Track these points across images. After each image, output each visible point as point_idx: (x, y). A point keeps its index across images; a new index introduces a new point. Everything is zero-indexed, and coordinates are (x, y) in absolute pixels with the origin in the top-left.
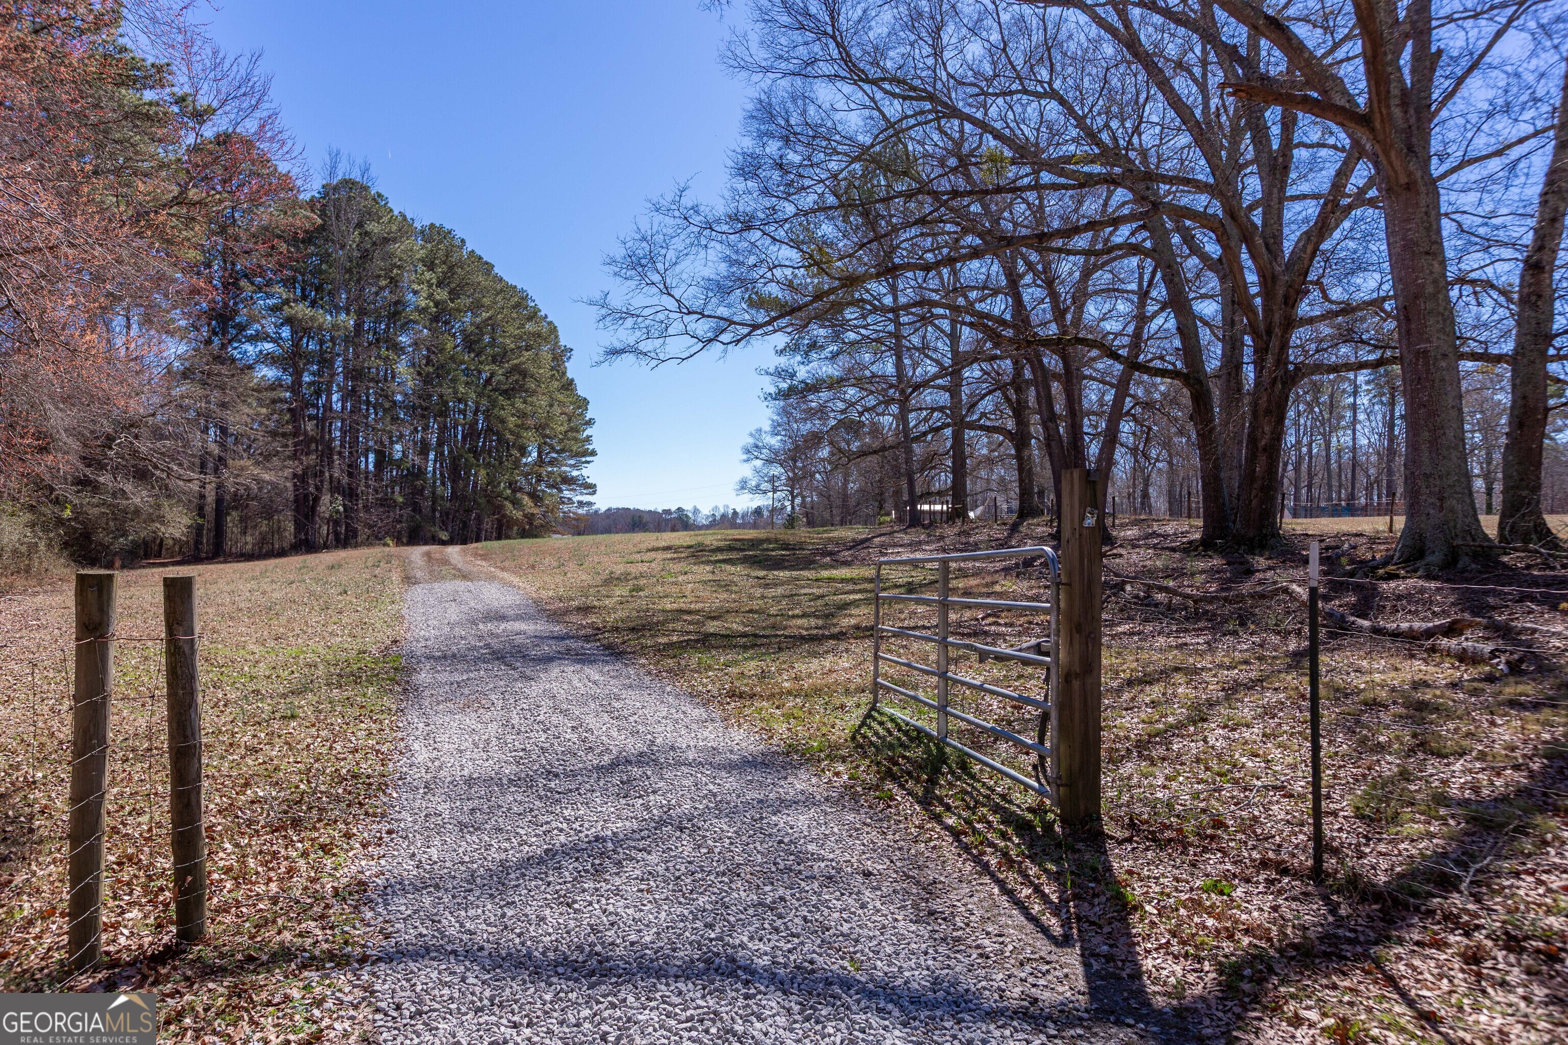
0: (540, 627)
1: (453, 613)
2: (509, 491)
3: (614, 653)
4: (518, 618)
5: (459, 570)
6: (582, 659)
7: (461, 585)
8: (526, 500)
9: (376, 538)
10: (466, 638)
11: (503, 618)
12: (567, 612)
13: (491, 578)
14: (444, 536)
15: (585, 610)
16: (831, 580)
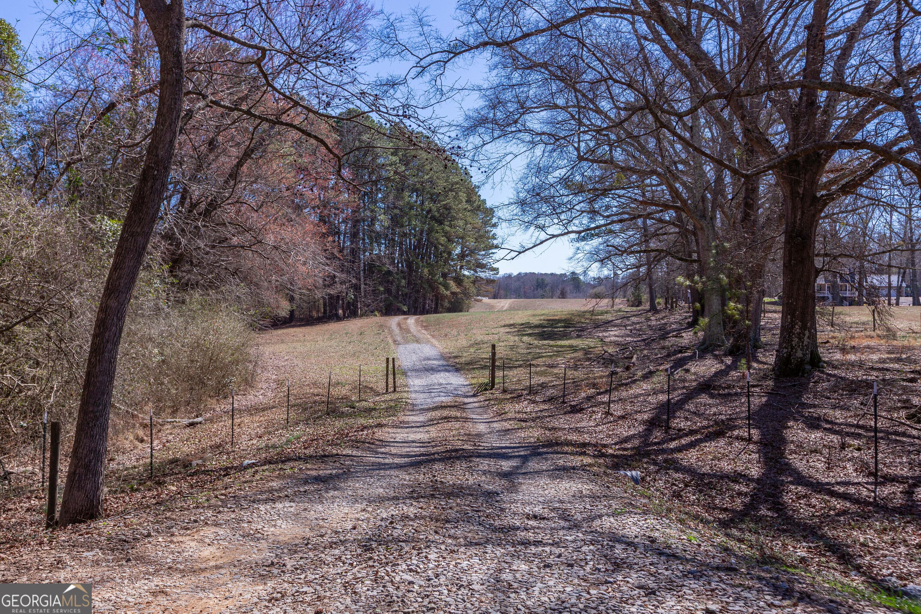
0: (441, 362)
1: (414, 358)
2: (441, 279)
3: (457, 370)
4: (434, 359)
5: (415, 336)
6: (448, 371)
7: (416, 346)
8: (452, 283)
9: (370, 312)
10: (418, 365)
11: (429, 359)
12: (450, 358)
13: (428, 342)
14: (405, 309)
15: (456, 357)
16: (557, 346)
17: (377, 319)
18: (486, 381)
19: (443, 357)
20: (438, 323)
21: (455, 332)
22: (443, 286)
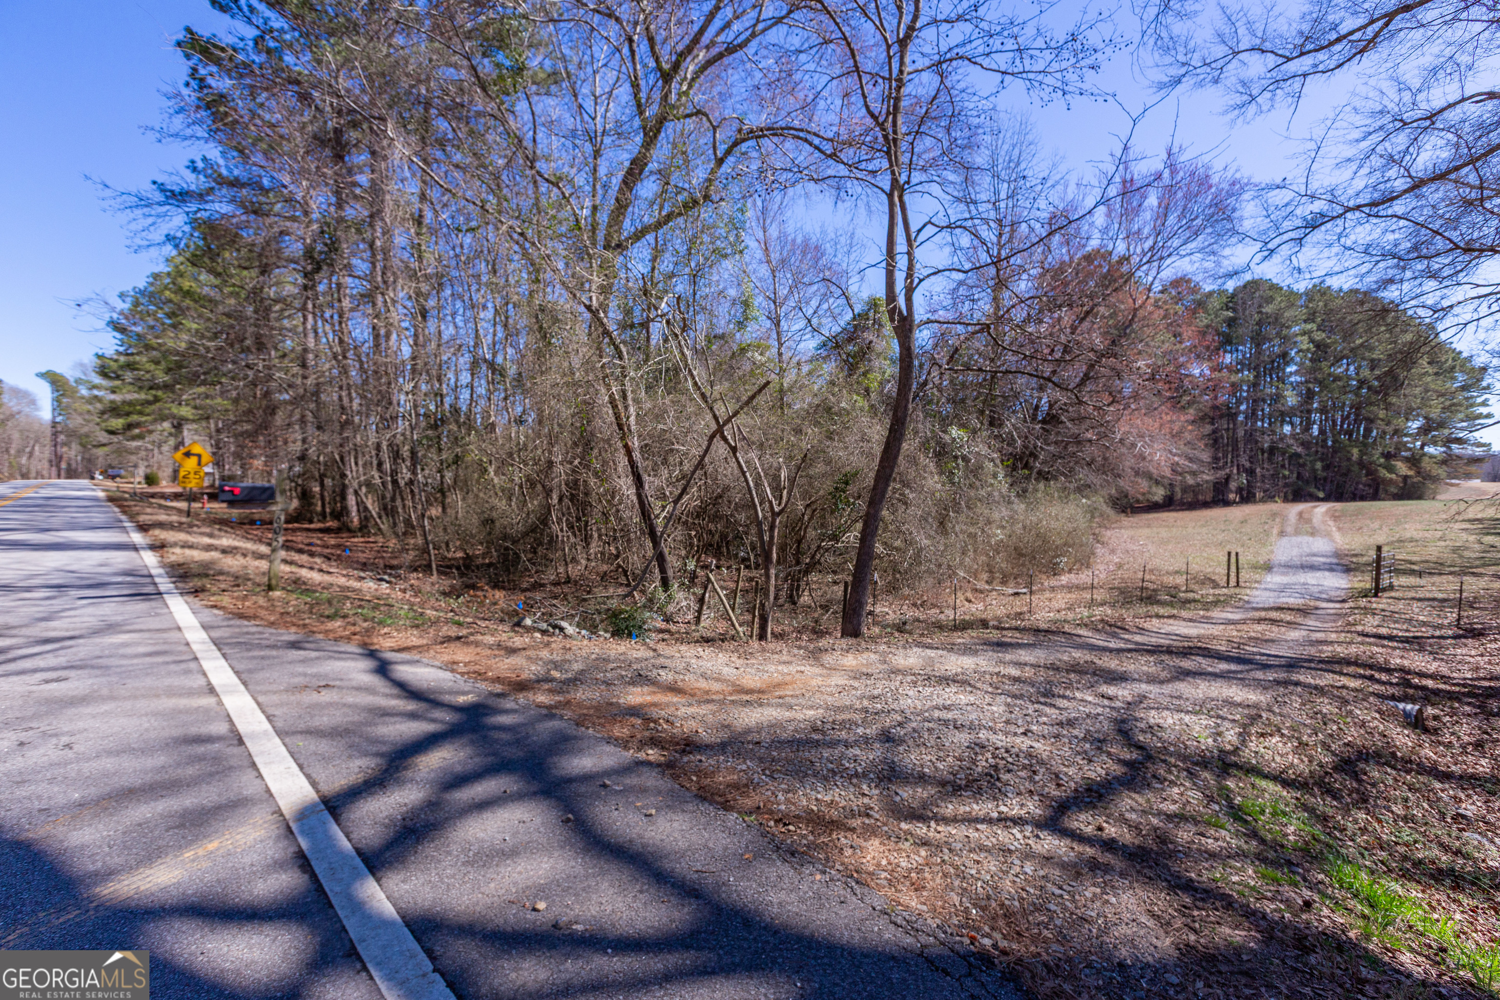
0: (1329, 560)
1: (1295, 552)
2: (1382, 460)
3: (1347, 570)
6: (1332, 571)
7: (1307, 539)
8: (1401, 465)
9: (1269, 498)
10: (1296, 561)
11: (1314, 555)
13: (1328, 535)
14: (1321, 495)
15: (1356, 555)
17: (1277, 506)
18: (1368, 586)
19: (1337, 554)
20: (1358, 513)
21: (1376, 525)
22: (1385, 468)
